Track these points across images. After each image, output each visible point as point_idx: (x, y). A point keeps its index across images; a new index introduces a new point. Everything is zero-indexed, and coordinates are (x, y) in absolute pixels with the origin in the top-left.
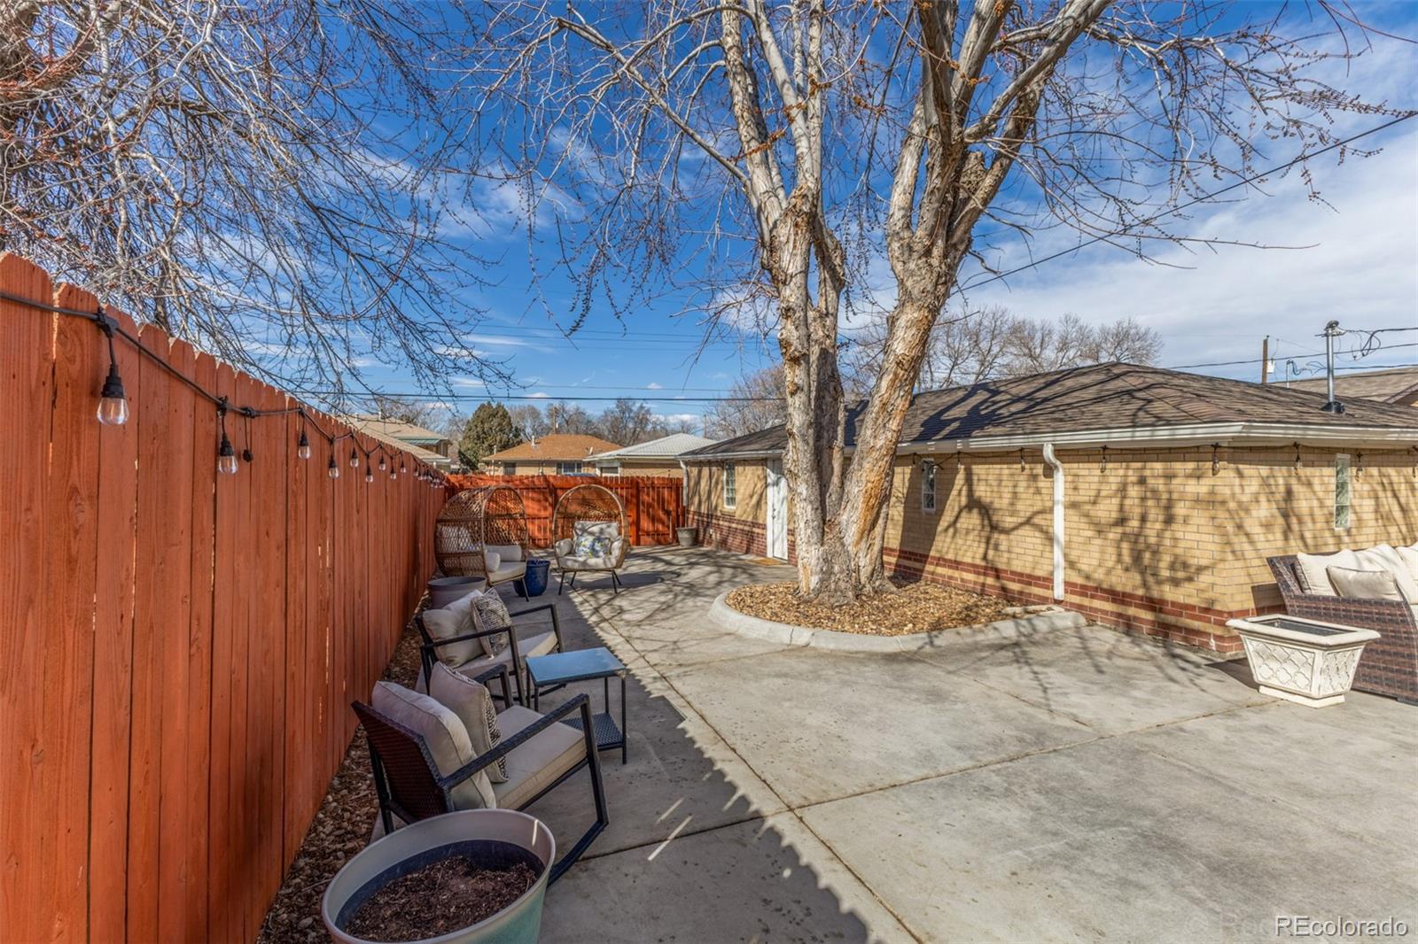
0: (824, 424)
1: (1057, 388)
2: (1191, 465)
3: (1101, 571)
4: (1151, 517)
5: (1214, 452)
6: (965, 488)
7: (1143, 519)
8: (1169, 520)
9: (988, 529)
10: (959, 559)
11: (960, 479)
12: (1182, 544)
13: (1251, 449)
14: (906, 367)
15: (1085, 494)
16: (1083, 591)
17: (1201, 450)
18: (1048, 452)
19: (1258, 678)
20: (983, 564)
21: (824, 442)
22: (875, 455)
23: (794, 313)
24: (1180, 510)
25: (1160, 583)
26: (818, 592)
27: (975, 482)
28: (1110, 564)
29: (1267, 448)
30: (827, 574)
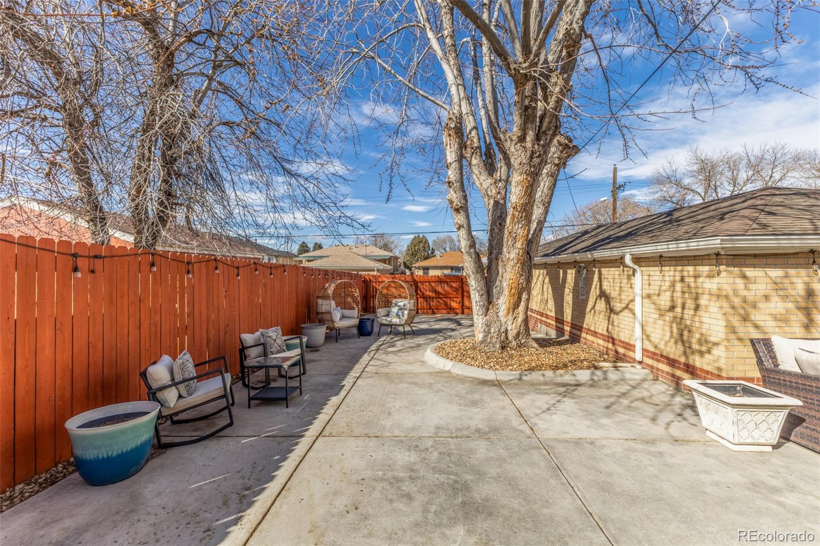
0: (494, 245)
2: (707, 268)
3: (663, 343)
4: (687, 306)
5: (717, 258)
6: (598, 284)
7: (683, 307)
8: (697, 308)
9: (609, 311)
10: (596, 330)
11: (596, 276)
12: (705, 326)
14: (519, 209)
15: (654, 289)
16: (653, 355)
17: (711, 257)
18: (628, 260)
20: (606, 333)
21: (493, 256)
23: (453, 184)
24: (703, 301)
25: (693, 353)
26: (482, 342)
27: (603, 279)
28: (667, 338)
30: (487, 333)
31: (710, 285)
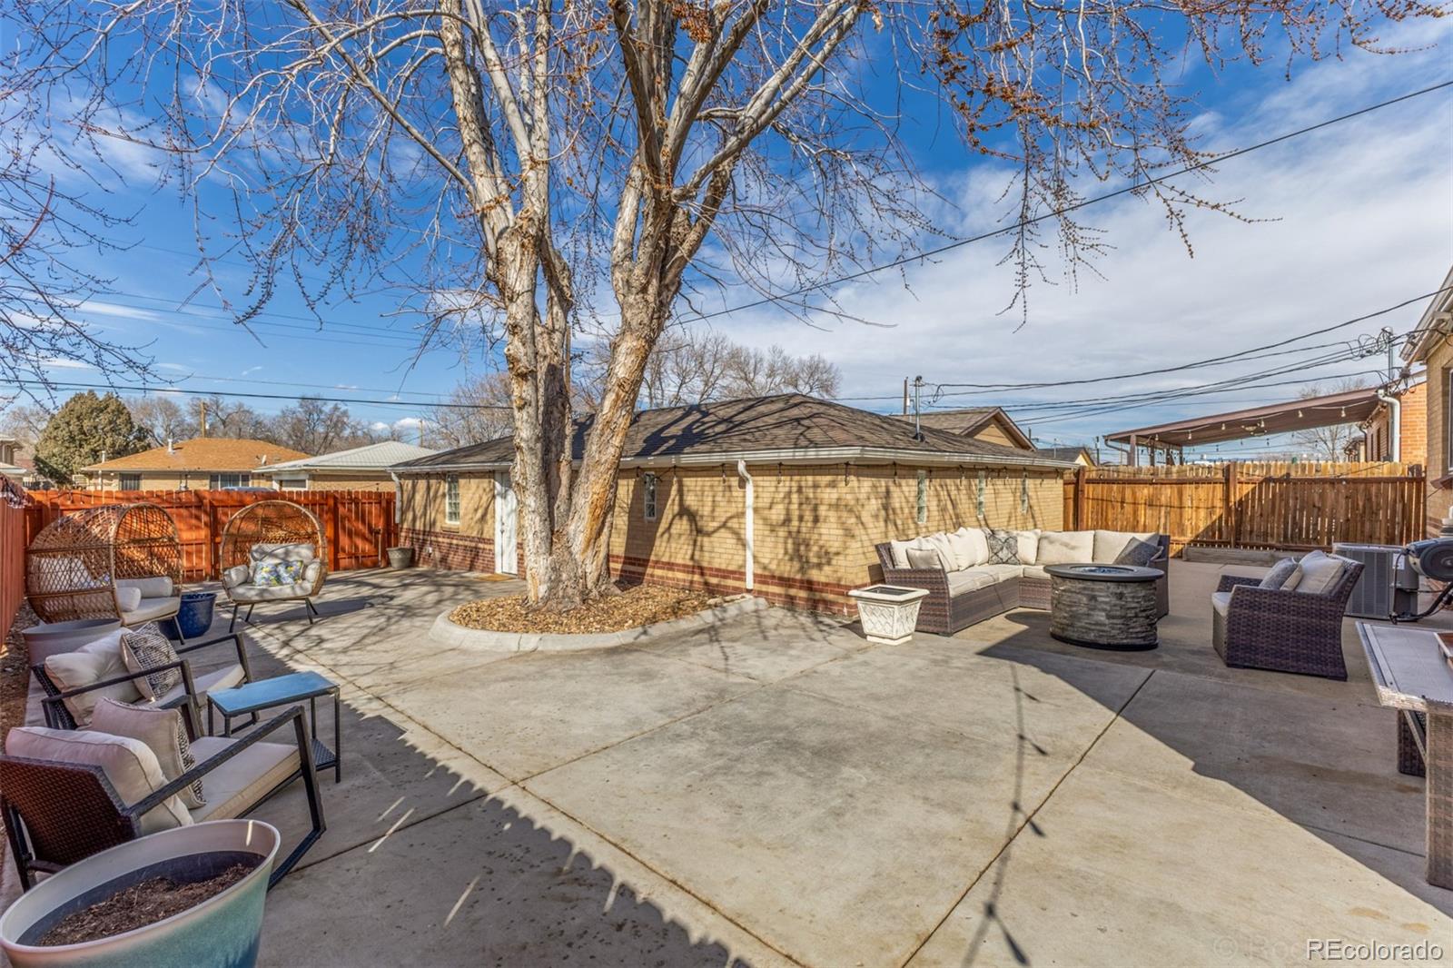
0: (553, 438)
1: (752, 413)
2: (829, 478)
3: (774, 562)
4: (806, 518)
5: (847, 468)
6: (677, 498)
7: (801, 518)
8: (816, 520)
9: (695, 533)
10: (673, 560)
11: (675, 488)
12: (824, 537)
13: (868, 466)
14: (627, 389)
15: (764, 501)
16: (765, 580)
17: (838, 467)
18: (741, 467)
19: (866, 630)
20: (691, 563)
21: (553, 455)
22: (602, 469)
23: (522, 330)
24: (823, 510)
25: (811, 567)
26: (547, 600)
27: (685, 493)
28: (780, 556)
29: (878, 466)
30: (555, 582)
31: (829, 495)
